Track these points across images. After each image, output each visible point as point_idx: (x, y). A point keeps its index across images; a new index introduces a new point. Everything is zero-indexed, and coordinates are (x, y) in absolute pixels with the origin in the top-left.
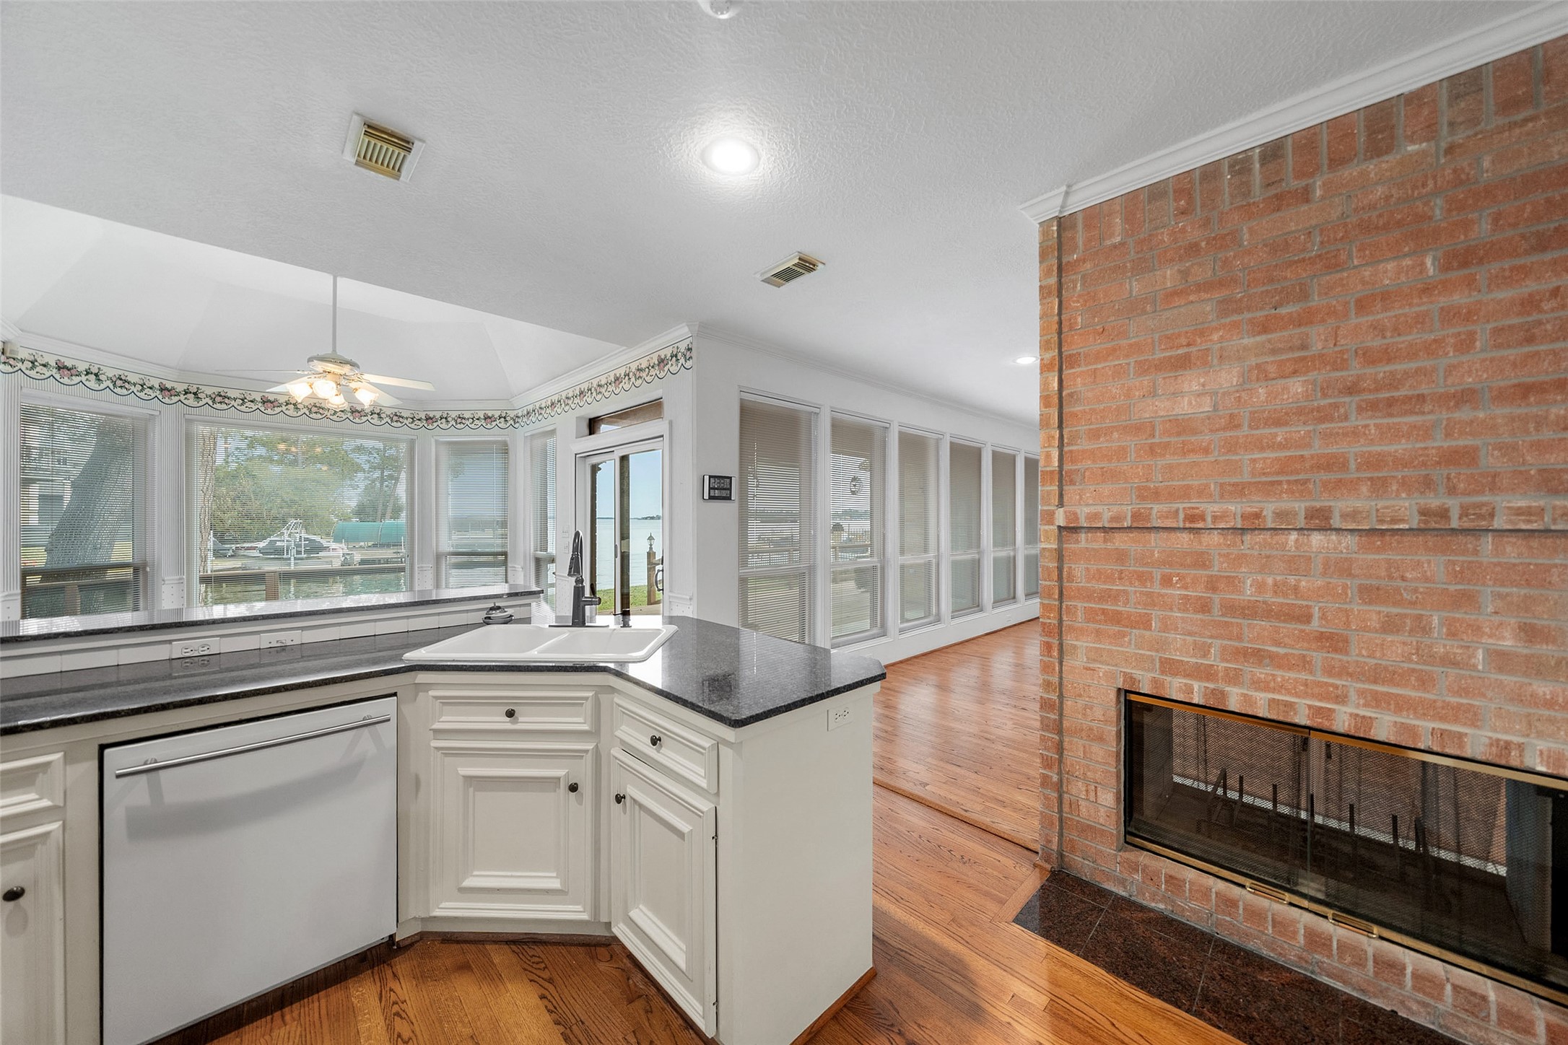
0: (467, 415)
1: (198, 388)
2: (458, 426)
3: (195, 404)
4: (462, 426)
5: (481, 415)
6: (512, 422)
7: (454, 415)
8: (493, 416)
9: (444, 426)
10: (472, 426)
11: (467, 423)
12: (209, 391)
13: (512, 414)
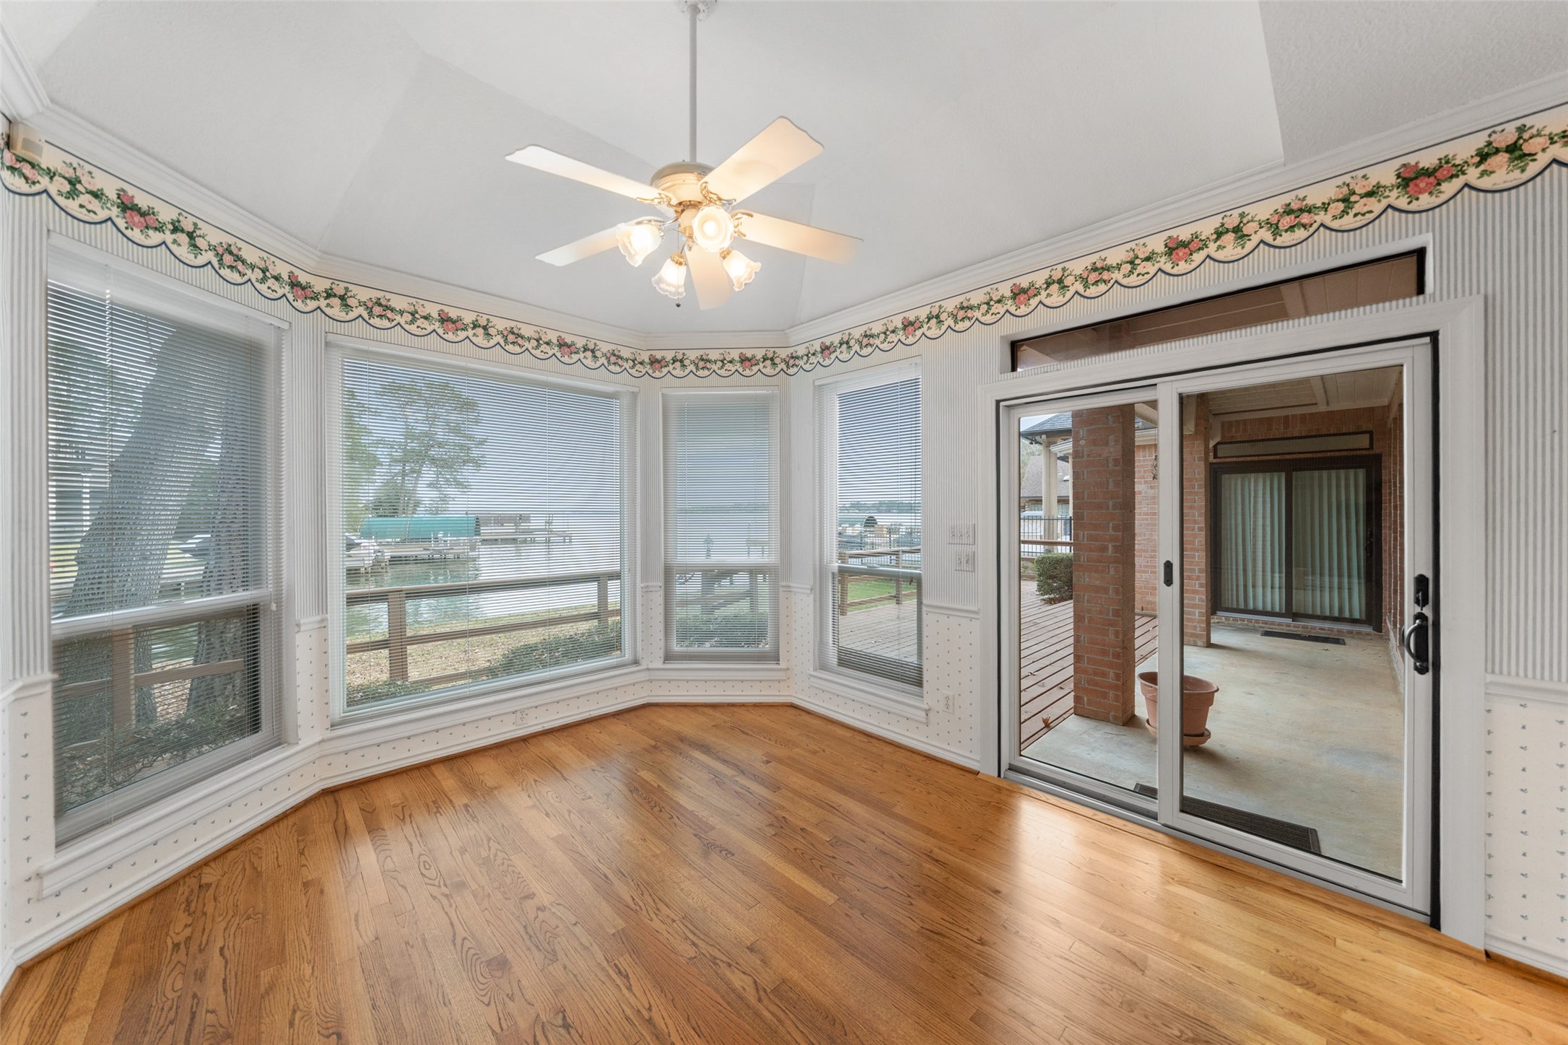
0: (714, 355)
1: (346, 289)
2: (701, 373)
3: (342, 316)
4: (706, 373)
5: (735, 355)
6: (783, 366)
7: (693, 355)
8: (754, 357)
9: (678, 372)
10: (722, 372)
11: (714, 367)
12: (364, 295)
13: (783, 353)
